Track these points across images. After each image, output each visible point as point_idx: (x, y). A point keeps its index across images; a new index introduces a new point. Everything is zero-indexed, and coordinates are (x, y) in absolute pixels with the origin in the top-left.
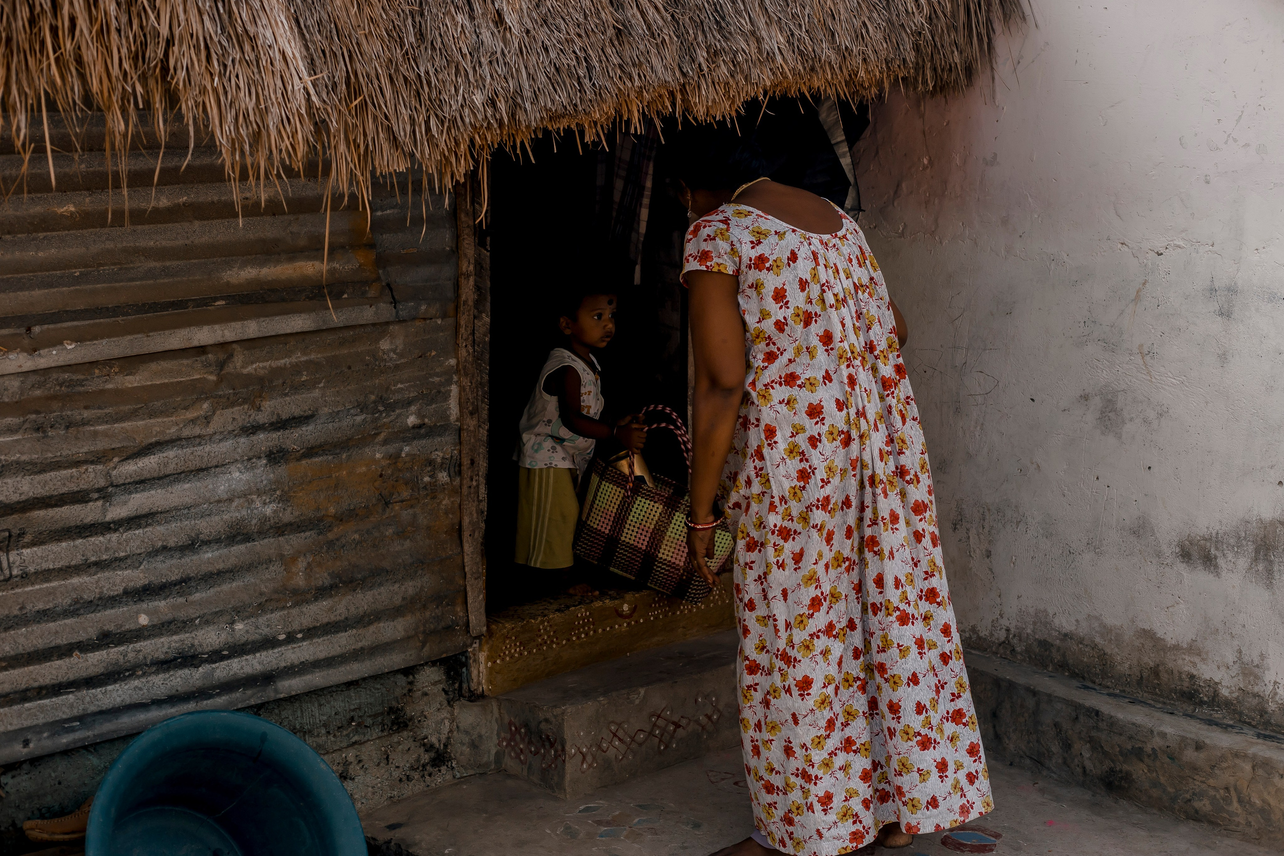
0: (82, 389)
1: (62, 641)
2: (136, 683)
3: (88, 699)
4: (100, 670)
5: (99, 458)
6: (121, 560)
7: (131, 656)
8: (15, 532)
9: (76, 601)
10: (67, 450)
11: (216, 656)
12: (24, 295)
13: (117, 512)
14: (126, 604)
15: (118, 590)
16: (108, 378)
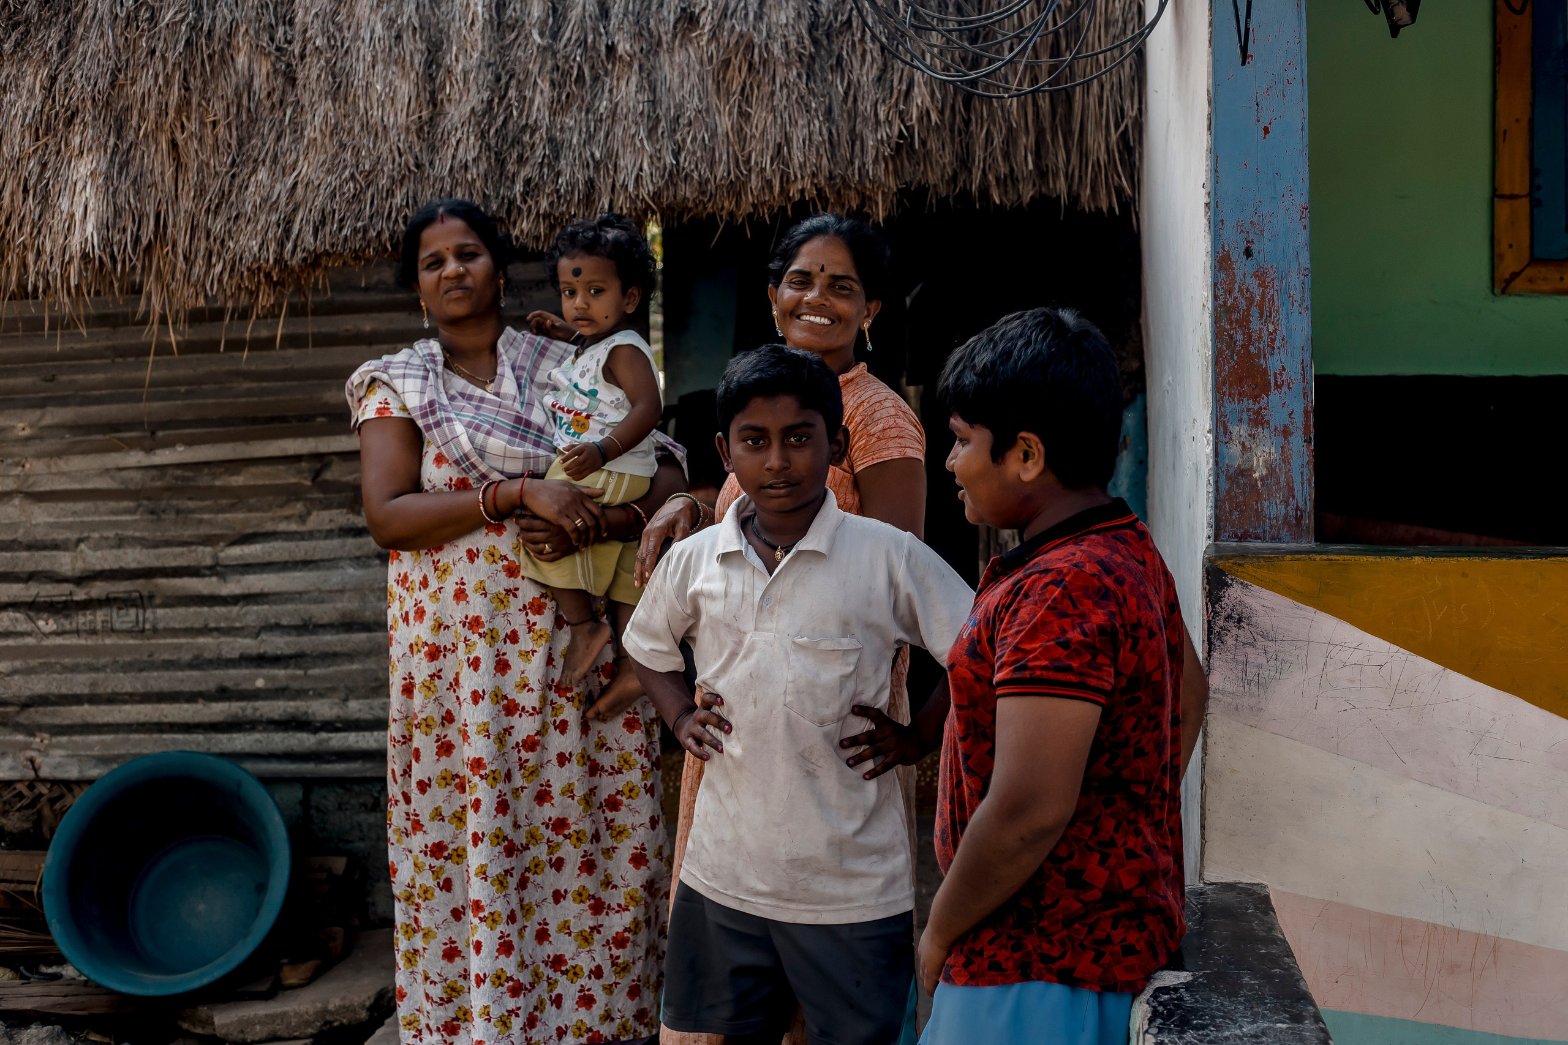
0: (192, 484)
1: (186, 688)
2: (257, 736)
3: (214, 741)
4: (220, 718)
5: (206, 541)
6: (237, 629)
7: (249, 712)
8: (145, 593)
9: (196, 657)
10: (172, 533)
11: (329, 726)
12: (145, 406)
13: (233, 587)
14: (247, 667)
15: (235, 654)
16: (215, 476)
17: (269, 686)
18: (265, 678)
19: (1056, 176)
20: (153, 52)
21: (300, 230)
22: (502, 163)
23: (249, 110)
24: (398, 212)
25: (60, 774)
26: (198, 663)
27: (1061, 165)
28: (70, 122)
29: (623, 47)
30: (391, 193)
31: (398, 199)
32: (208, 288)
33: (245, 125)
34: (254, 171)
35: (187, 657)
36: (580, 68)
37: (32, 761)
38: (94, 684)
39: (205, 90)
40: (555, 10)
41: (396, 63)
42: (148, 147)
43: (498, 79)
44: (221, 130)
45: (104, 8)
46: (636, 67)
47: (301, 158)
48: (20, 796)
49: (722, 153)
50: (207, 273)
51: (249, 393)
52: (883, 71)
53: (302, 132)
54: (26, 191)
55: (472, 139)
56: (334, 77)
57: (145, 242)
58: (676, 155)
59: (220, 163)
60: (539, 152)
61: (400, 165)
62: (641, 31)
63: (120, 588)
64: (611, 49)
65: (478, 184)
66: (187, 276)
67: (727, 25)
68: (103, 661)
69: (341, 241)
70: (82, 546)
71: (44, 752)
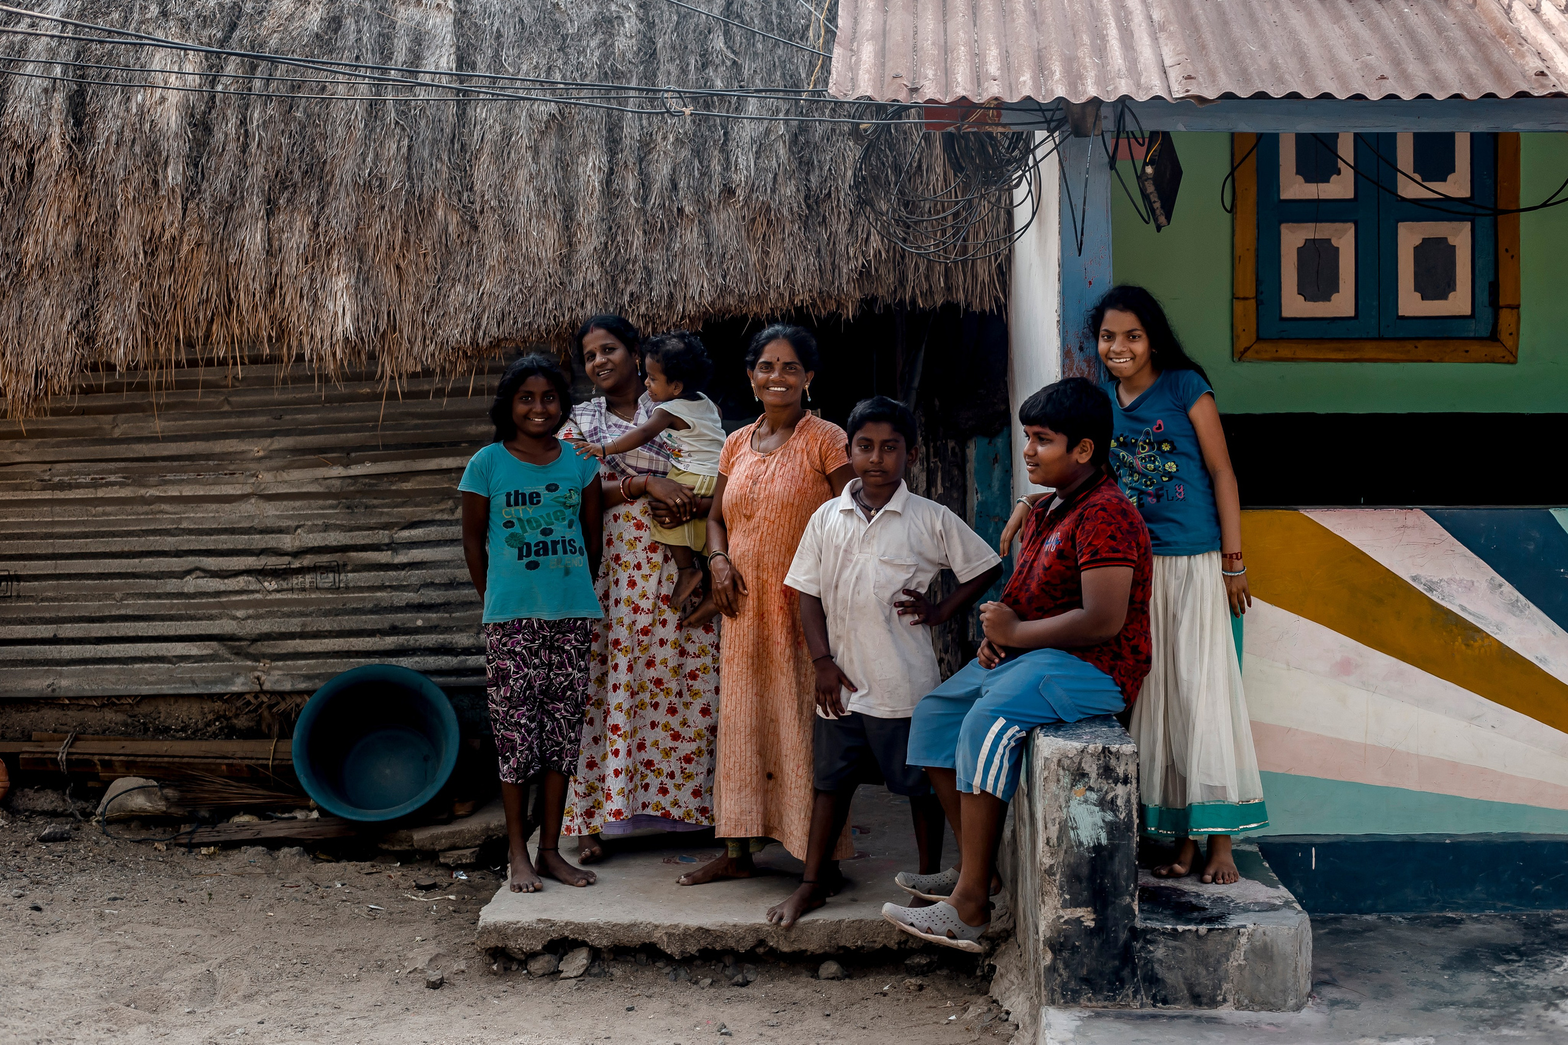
0: (376, 488)
1: (368, 627)
2: (417, 659)
4: (392, 647)
5: (386, 526)
6: (405, 586)
7: (412, 642)
8: (341, 563)
9: (376, 606)
10: (362, 521)
11: (467, 651)
12: (342, 436)
13: (402, 558)
14: (411, 612)
15: (403, 604)
16: (392, 483)
17: (426, 625)
18: (423, 619)
19: (957, 290)
20: (383, 208)
21: (487, 324)
22: (614, 281)
23: (447, 245)
24: (550, 312)
25: (278, 688)
26: (377, 610)
27: (961, 283)
28: (329, 253)
29: (688, 209)
30: (545, 301)
31: (550, 305)
32: (424, 359)
33: (445, 256)
34: (453, 285)
35: (370, 605)
36: (662, 223)
37: (258, 678)
38: (304, 625)
39: (418, 234)
40: (643, 185)
41: (544, 218)
42: (381, 269)
43: (610, 228)
44: (429, 259)
45: (348, 178)
46: (696, 222)
47: (485, 278)
48: (249, 703)
49: (753, 277)
50: (424, 349)
51: (416, 427)
52: (852, 225)
53: (484, 262)
54: (302, 297)
55: (596, 267)
56: (505, 227)
57: (381, 330)
58: (724, 278)
59: (430, 279)
60: (639, 276)
61: (550, 283)
62: (699, 198)
63: (325, 559)
64: (680, 210)
65: (601, 296)
66: (409, 352)
67: (754, 196)
68: (311, 609)
69: (515, 331)
70: (299, 531)
71: (267, 672)
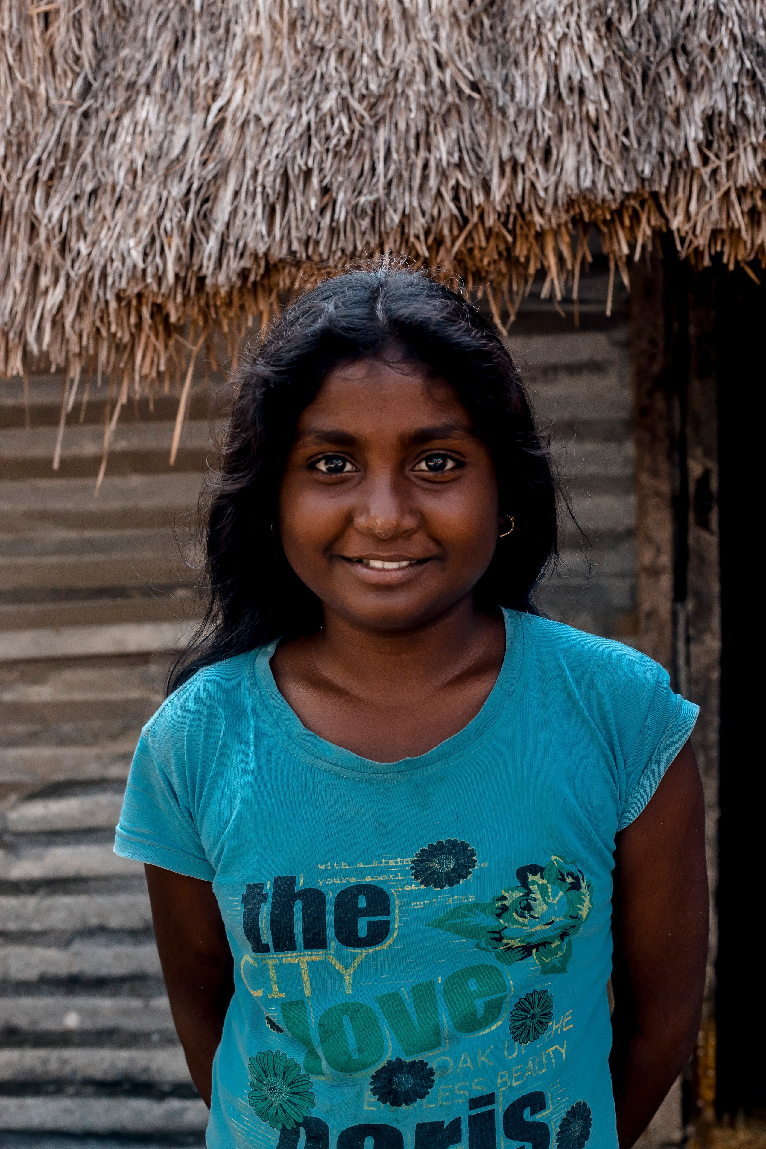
2: (66, 1103)
6: (36, 933)
7: (53, 1065)
14: (51, 994)
15: (32, 974)
17: (88, 1025)
18: (82, 1012)
21: (234, 213)
24: (444, 175)
30: (425, 140)
31: (441, 153)
32: (31, 336)
33: (108, 23)
34: (129, 105)
44: (60, 29)
47: (230, 75)
50: (30, 307)
53: (227, 30)
55: (590, 37)
61: (442, 84)
69: (324, 234)
